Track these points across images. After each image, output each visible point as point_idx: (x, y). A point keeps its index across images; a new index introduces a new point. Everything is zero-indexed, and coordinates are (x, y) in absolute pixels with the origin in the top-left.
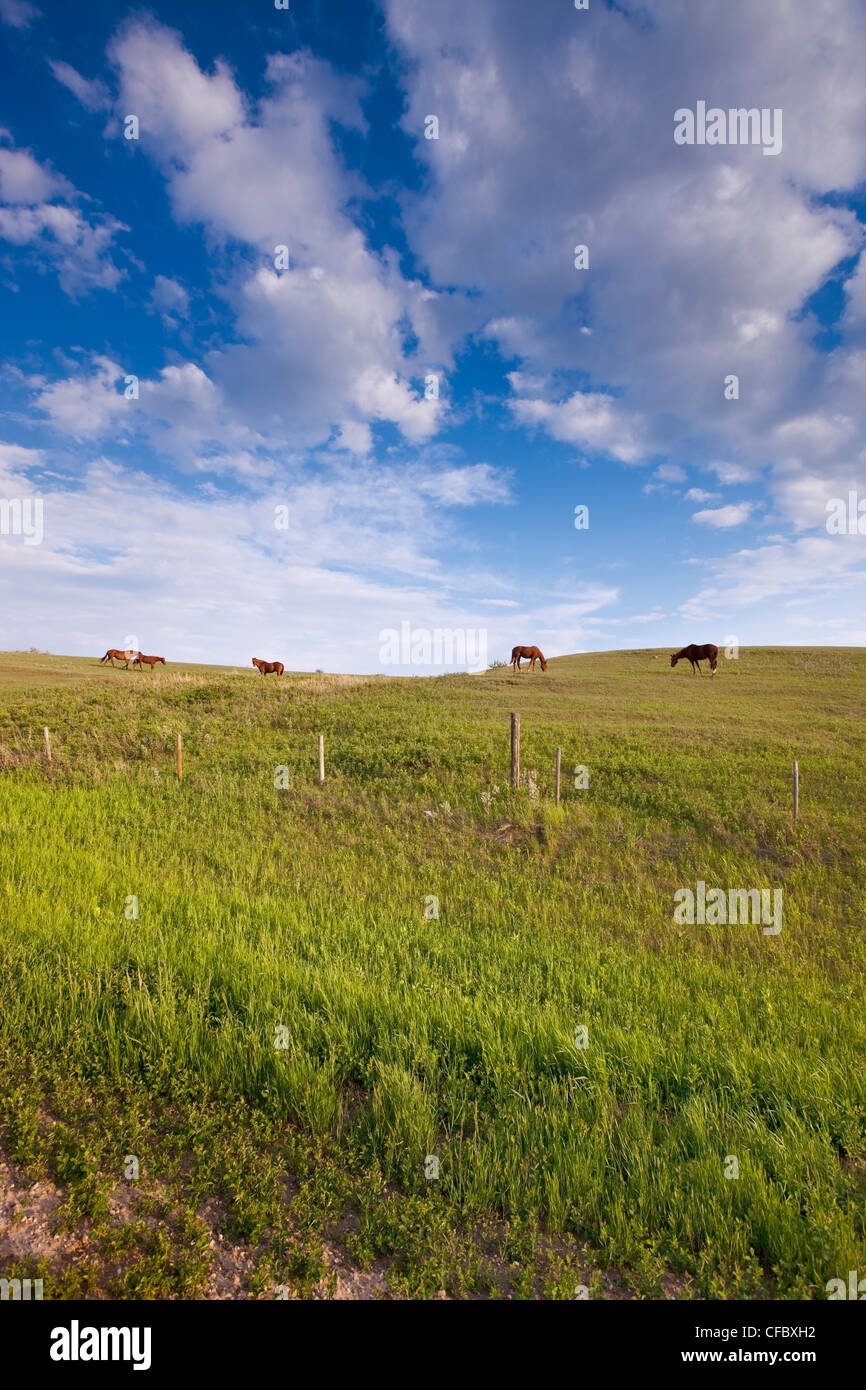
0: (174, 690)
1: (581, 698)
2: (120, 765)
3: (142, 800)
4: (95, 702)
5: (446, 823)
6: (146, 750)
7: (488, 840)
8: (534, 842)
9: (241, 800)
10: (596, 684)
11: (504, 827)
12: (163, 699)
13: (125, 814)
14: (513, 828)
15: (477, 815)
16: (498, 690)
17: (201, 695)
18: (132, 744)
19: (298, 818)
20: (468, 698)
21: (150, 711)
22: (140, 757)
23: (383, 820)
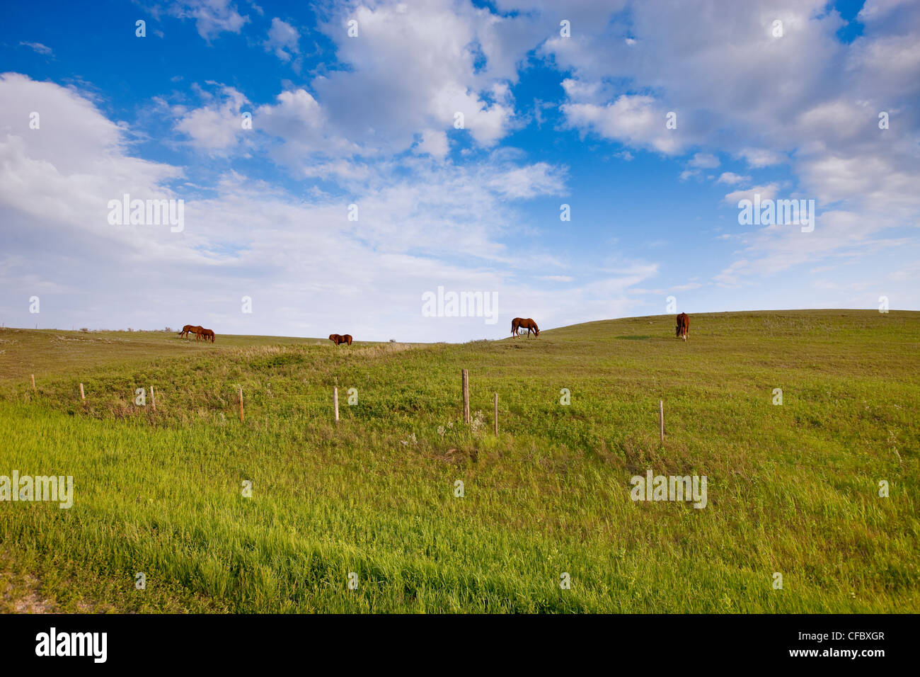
0: (261, 358)
1: (563, 358)
2: (203, 413)
3: (211, 437)
4: (199, 368)
5: (413, 449)
6: (224, 402)
7: (438, 460)
8: (469, 460)
9: (278, 436)
10: (584, 346)
11: (451, 451)
12: (250, 365)
13: (196, 447)
14: (457, 452)
15: (435, 443)
16: (504, 353)
17: (278, 362)
18: (215, 398)
19: (314, 447)
20: (477, 359)
21: (236, 374)
22: (220, 407)
23: (371, 447)
